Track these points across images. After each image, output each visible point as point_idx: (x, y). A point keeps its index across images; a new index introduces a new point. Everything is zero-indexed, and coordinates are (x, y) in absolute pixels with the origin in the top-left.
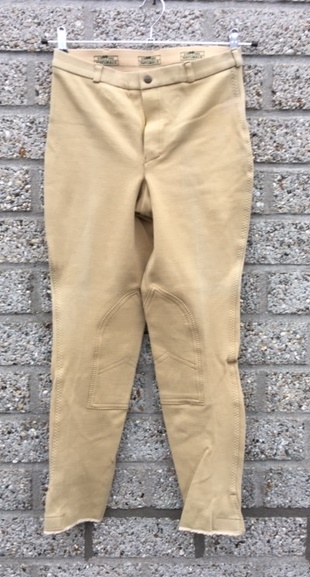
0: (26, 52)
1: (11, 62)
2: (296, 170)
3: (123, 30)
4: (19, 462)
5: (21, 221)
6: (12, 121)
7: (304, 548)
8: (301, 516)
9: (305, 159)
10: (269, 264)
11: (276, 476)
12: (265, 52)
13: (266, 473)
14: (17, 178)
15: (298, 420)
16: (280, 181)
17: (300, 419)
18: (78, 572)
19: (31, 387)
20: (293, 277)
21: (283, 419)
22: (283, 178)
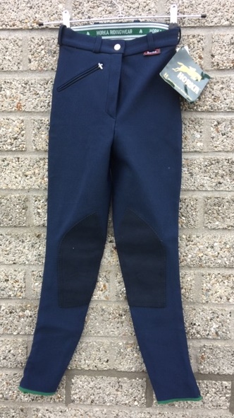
0: (21, 29)
1: (10, 38)
3: (95, 10)
4: (18, 334)
5: (18, 158)
6: (11, 83)
7: (228, 404)
8: (227, 381)
11: (208, 351)
12: (206, 24)
13: (201, 348)
14: (15, 125)
15: (226, 309)
16: (216, 125)
17: (228, 309)
18: (60, 413)
19: (26, 280)
22: (219, 123)
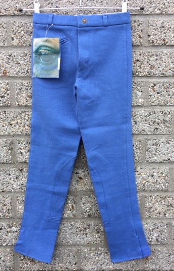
2: (162, 80)
9: (167, 74)
10: (147, 134)
20: (161, 142)
21: (156, 222)
